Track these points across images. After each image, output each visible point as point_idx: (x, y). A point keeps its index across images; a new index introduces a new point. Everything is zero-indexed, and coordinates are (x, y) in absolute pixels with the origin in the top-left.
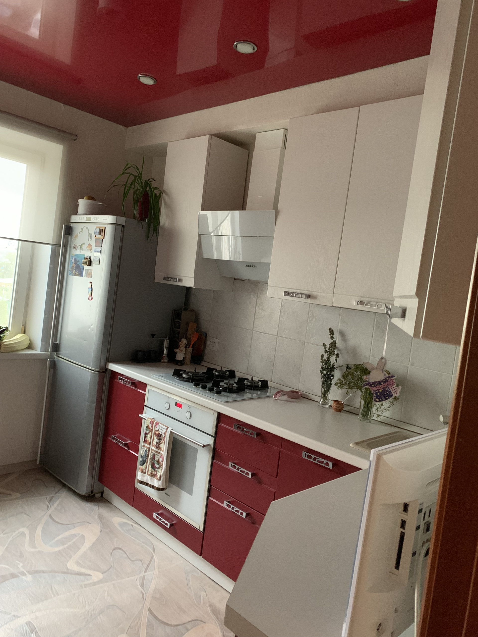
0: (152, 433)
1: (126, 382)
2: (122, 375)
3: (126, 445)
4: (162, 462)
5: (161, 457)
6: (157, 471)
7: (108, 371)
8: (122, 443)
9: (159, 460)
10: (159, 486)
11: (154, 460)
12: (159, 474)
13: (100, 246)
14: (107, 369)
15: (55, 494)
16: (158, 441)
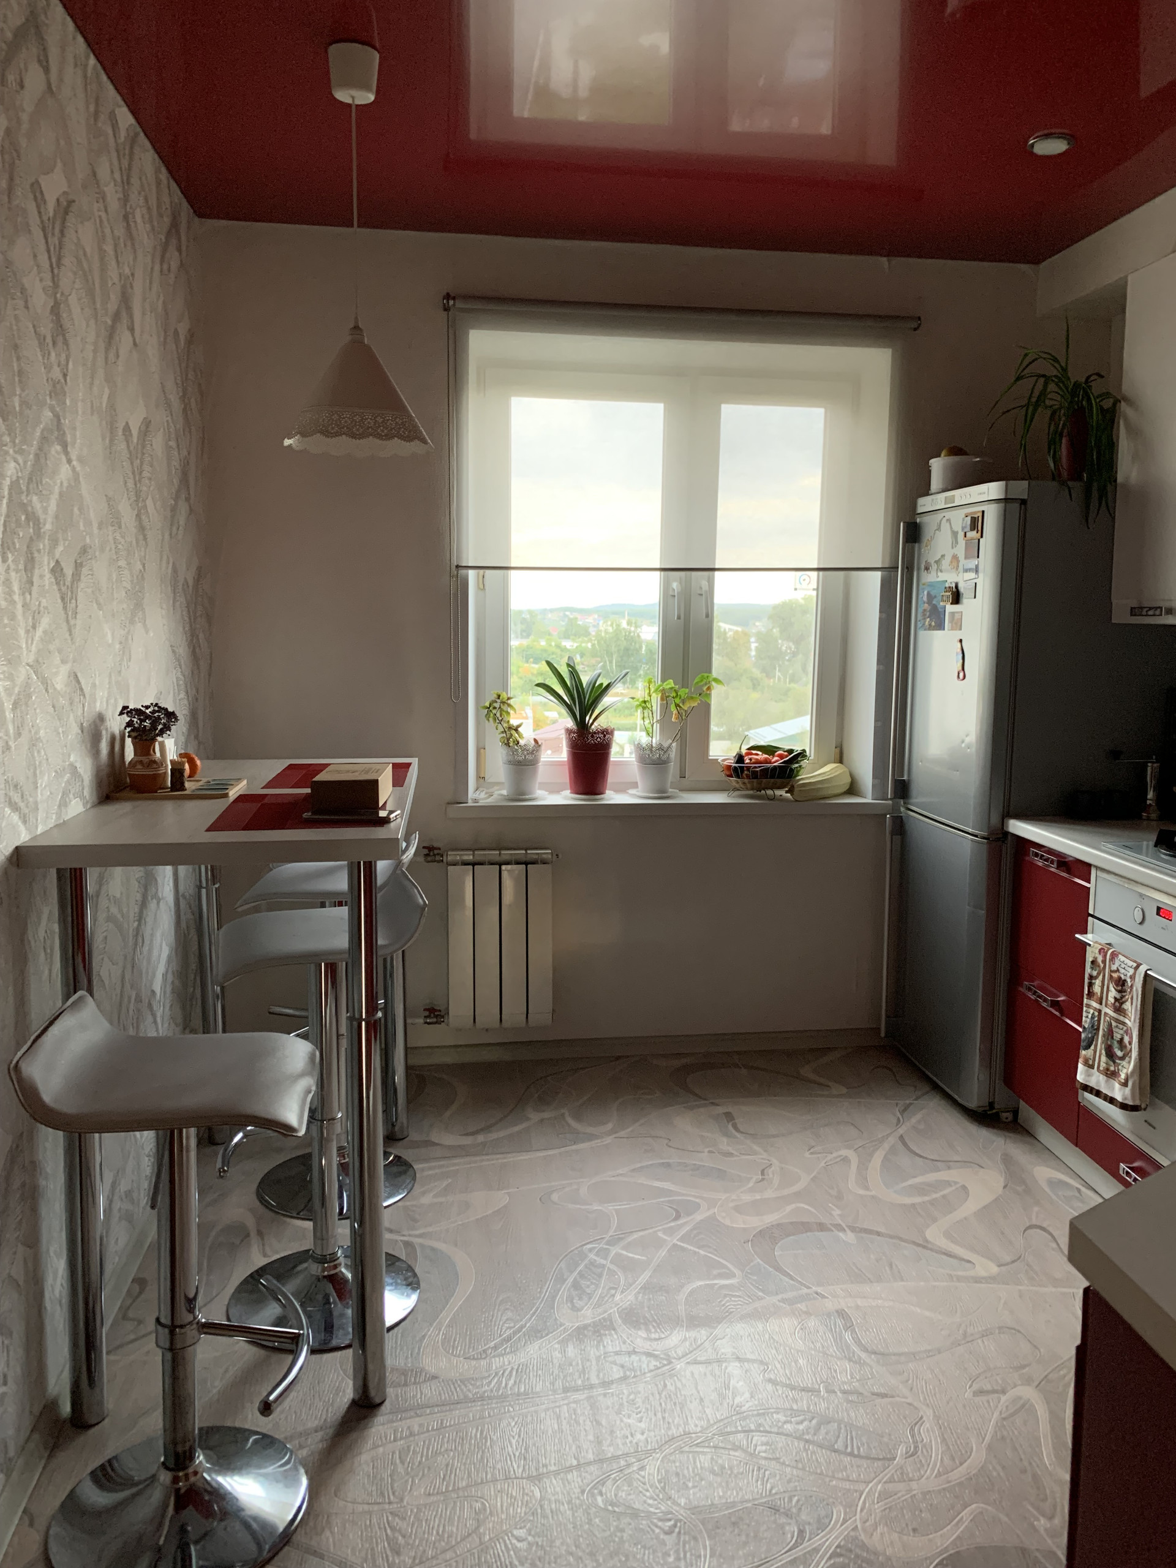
0: (1104, 976)
1: (1046, 860)
2: (1039, 846)
3: (1054, 1004)
4: (1130, 1043)
5: (1126, 1032)
6: (1119, 1064)
7: (1009, 837)
8: (1045, 1000)
9: (1122, 1039)
10: (1126, 1099)
11: (1112, 1038)
12: (1125, 1071)
13: (973, 557)
14: (1006, 834)
15: (916, 1100)
16: (1118, 996)
